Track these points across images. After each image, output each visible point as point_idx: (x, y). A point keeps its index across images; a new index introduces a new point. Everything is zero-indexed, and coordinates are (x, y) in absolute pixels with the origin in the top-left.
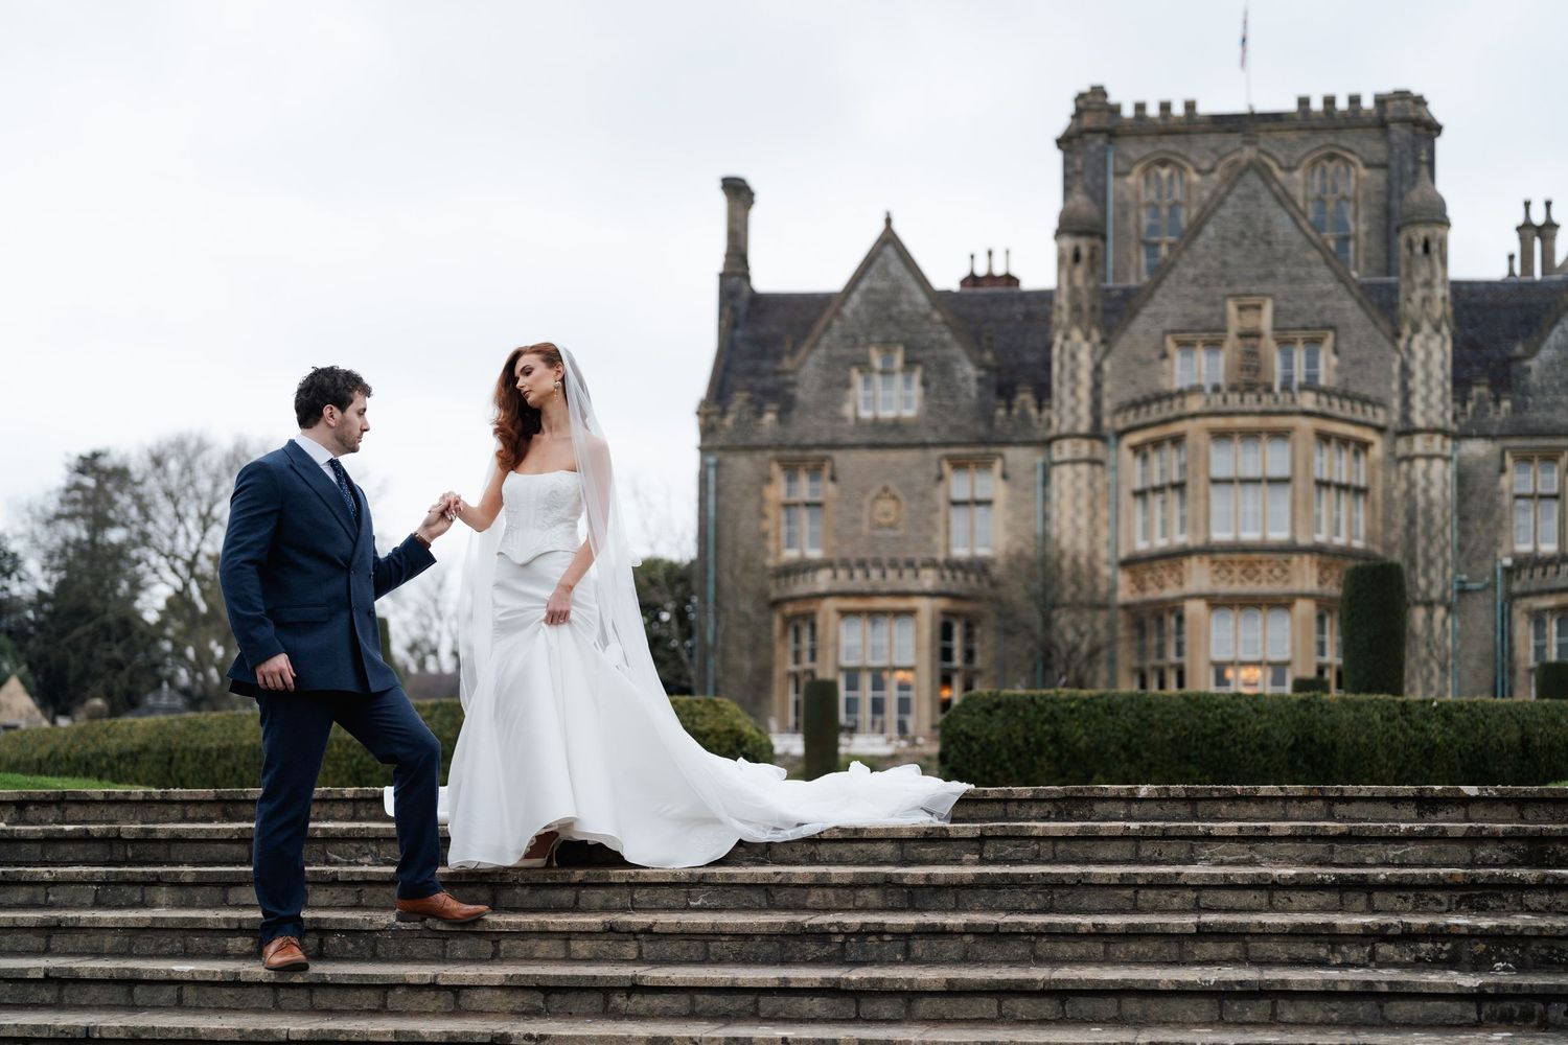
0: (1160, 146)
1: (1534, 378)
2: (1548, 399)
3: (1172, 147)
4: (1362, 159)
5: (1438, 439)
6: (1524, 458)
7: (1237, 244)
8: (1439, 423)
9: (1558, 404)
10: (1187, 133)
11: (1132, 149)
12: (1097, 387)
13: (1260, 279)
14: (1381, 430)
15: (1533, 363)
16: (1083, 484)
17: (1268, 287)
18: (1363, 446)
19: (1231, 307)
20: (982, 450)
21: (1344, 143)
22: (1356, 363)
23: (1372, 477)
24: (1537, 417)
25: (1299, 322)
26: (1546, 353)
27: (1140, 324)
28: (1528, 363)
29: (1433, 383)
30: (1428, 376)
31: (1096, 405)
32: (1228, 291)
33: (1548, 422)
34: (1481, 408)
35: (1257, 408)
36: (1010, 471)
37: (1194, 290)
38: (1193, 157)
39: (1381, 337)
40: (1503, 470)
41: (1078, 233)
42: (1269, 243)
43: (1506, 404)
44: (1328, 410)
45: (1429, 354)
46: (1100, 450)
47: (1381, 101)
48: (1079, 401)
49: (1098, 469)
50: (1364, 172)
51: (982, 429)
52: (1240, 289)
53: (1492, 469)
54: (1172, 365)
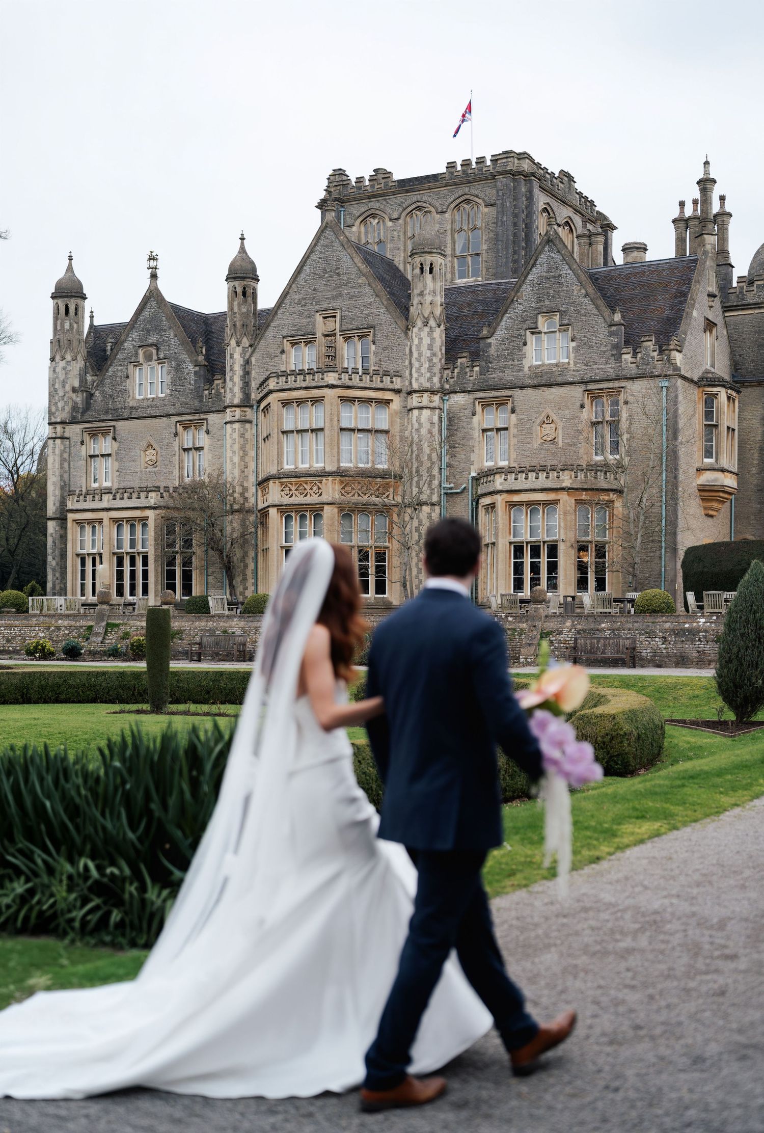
0: (371, 205)
1: (492, 351)
2: (500, 364)
3: (377, 205)
4: (484, 200)
5: (426, 396)
6: (486, 405)
7: (322, 277)
8: (427, 385)
9: (507, 366)
10: (383, 195)
11: (356, 209)
12: (246, 373)
13: (334, 298)
14: (398, 391)
15: (492, 340)
16: (236, 436)
17: (337, 304)
18: (388, 402)
19: (319, 318)
20: (197, 417)
21: (473, 191)
22: (385, 349)
23: (392, 423)
24: (494, 376)
25: (355, 324)
26: (500, 333)
27: (270, 332)
28: (489, 341)
29: (423, 359)
30: (420, 355)
31: (246, 384)
32: (316, 308)
33: (501, 379)
34: (462, 373)
35: (304, 385)
36: (210, 429)
37: (298, 309)
38: (389, 211)
39: (399, 331)
40: (474, 414)
41: (235, 279)
42: (339, 275)
43: (477, 369)
44: (350, 383)
45: (421, 340)
46: (250, 414)
47: (495, 160)
48: (234, 384)
49: (248, 425)
50: (486, 210)
51: (197, 403)
52: (324, 306)
53: (468, 412)
54: (288, 358)
